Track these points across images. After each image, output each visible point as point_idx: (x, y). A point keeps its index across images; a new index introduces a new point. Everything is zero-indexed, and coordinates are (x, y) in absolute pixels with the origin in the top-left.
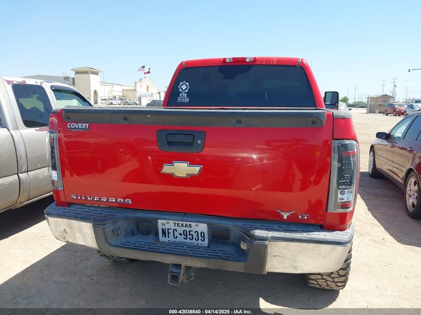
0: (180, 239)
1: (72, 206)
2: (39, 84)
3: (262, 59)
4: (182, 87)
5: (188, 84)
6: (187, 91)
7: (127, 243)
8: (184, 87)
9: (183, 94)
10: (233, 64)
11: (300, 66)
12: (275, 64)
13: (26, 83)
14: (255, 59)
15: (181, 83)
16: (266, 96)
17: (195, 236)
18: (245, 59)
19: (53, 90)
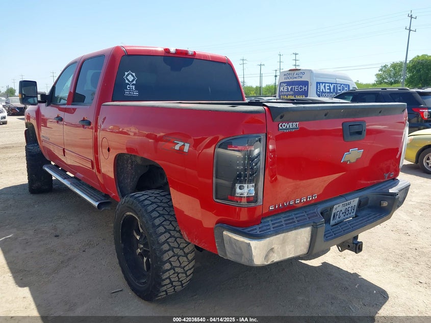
9: (131, 86)
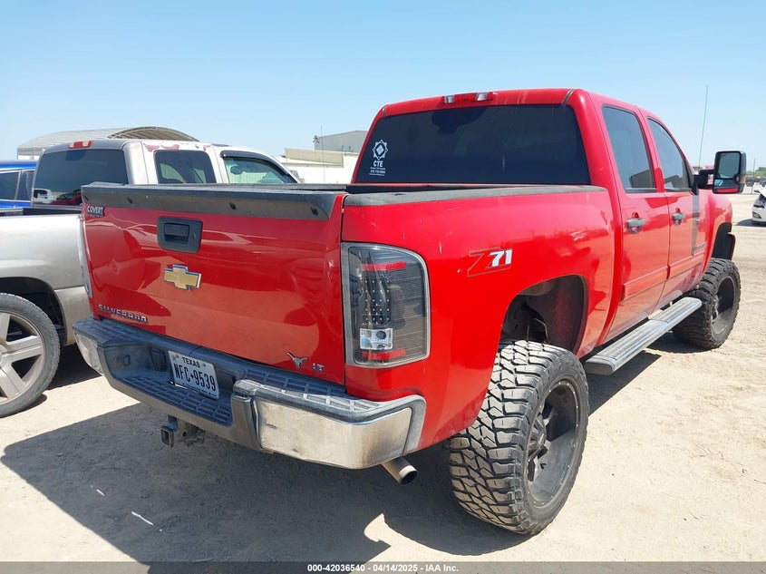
0: (193, 382)
1: (105, 321)
2: (201, 149)
3: (503, 95)
4: (378, 150)
5: (385, 144)
6: (383, 156)
7: (136, 378)
8: (380, 150)
10: (456, 106)
11: (567, 106)
12: (523, 102)
13: (180, 149)
14: (490, 96)
15: (377, 144)
16: (504, 163)
17: (205, 379)
18: (475, 95)
19: (223, 157)
